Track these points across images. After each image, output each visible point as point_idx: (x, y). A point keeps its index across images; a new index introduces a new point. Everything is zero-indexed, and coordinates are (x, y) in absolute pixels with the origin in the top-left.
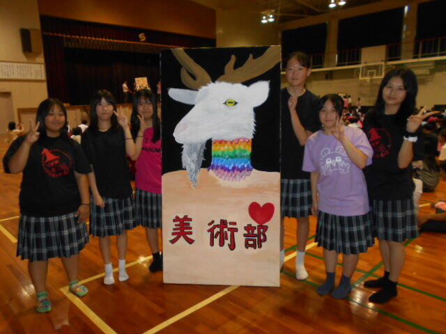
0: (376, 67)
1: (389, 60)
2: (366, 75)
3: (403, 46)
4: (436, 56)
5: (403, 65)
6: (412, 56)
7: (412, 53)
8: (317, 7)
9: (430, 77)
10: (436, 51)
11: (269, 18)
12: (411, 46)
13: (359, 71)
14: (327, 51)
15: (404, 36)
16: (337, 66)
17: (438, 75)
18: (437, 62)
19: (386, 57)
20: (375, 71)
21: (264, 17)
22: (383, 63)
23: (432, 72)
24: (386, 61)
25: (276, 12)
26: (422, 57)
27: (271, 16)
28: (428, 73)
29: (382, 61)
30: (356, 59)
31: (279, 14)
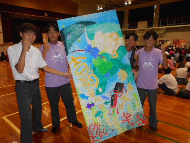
0: (143, 30)
1: (149, 27)
2: (139, 33)
3: (154, 22)
4: (166, 26)
5: (153, 29)
6: (157, 26)
7: (157, 24)
8: (120, 4)
9: (164, 34)
10: (166, 24)
11: (100, 8)
12: (157, 22)
13: (137, 31)
14: (124, 23)
15: (154, 18)
16: (128, 29)
17: (167, 34)
18: (167, 28)
19: (147, 26)
20: (143, 31)
21: (98, 8)
22: (146, 28)
23: (165, 32)
24: (147, 27)
25: (103, 5)
26: (161, 26)
27: (101, 7)
28: (163, 33)
29: (146, 27)
30: (135, 26)
31: (104, 6)
